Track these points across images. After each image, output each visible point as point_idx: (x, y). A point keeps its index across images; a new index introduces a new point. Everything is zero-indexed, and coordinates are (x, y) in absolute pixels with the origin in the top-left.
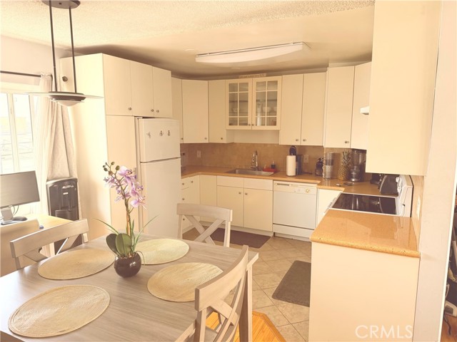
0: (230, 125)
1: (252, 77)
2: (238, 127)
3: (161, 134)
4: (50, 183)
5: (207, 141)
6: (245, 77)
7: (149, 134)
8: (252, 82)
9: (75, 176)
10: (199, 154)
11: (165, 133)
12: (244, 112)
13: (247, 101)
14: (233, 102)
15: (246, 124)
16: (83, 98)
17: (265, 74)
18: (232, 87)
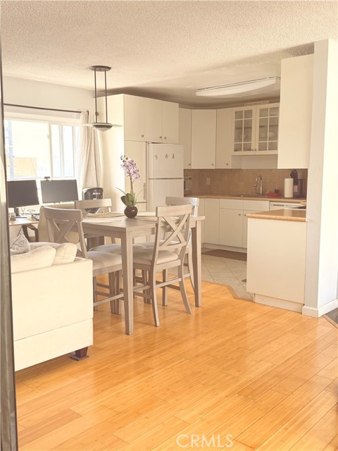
0: (235, 151)
1: (256, 104)
2: (242, 153)
3: (167, 156)
4: (85, 190)
5: (213, 168)
6: (250, 105)
7: (156, 156)
8: (256, 109)
9: (101, 186)
10: (208, 182)
11: (170, 156)
12: (248, 138)
13: (251, 128)
14: (238, 128)
15: (250, 150)
16: (111, 127)
17: (268, 101)
18: (238, 114)
